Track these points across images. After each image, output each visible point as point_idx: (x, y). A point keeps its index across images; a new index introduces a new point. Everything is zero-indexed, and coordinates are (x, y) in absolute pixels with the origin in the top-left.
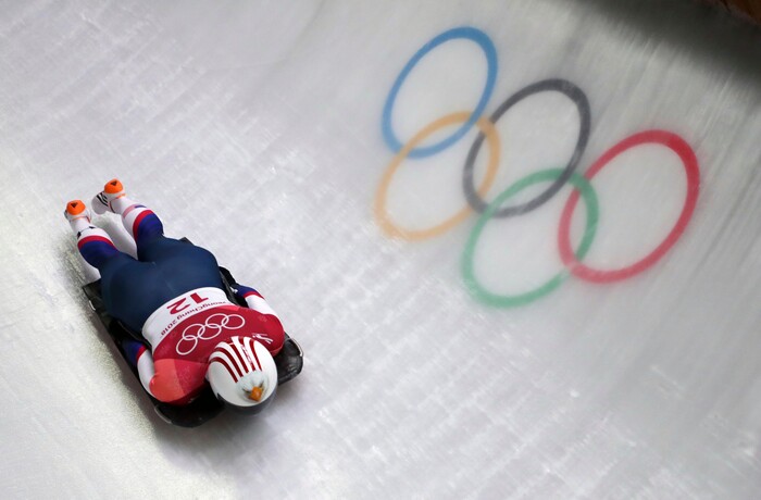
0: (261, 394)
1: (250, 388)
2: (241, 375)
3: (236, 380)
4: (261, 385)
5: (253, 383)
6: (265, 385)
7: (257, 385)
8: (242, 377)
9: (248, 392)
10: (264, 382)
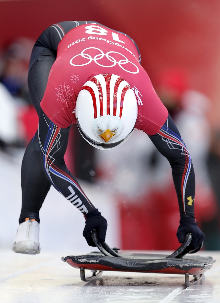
0: (111, 137)
1: (104, 128)
2: (102, 114)
3: (96, 116)
4: (114, 131)
5: (108, 126)
6: (118, 132)
7: (111, 129)
8: (102, 116)
9: (101, 131)
10: (119, 128)
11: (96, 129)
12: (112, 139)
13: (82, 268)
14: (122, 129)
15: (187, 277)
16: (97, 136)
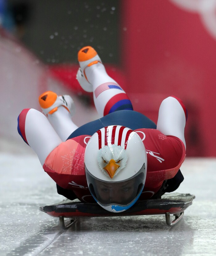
1: (108, 159)
4: (119, 161)
6: (123, 164)
8: (106, 146)
9: (105, 162)
10: (123, 159)
11: (101, 160)
12: (117, 173)
13: (61, 217)
14: (127, 162)
15: (168, 217)
16: (102, 170)
